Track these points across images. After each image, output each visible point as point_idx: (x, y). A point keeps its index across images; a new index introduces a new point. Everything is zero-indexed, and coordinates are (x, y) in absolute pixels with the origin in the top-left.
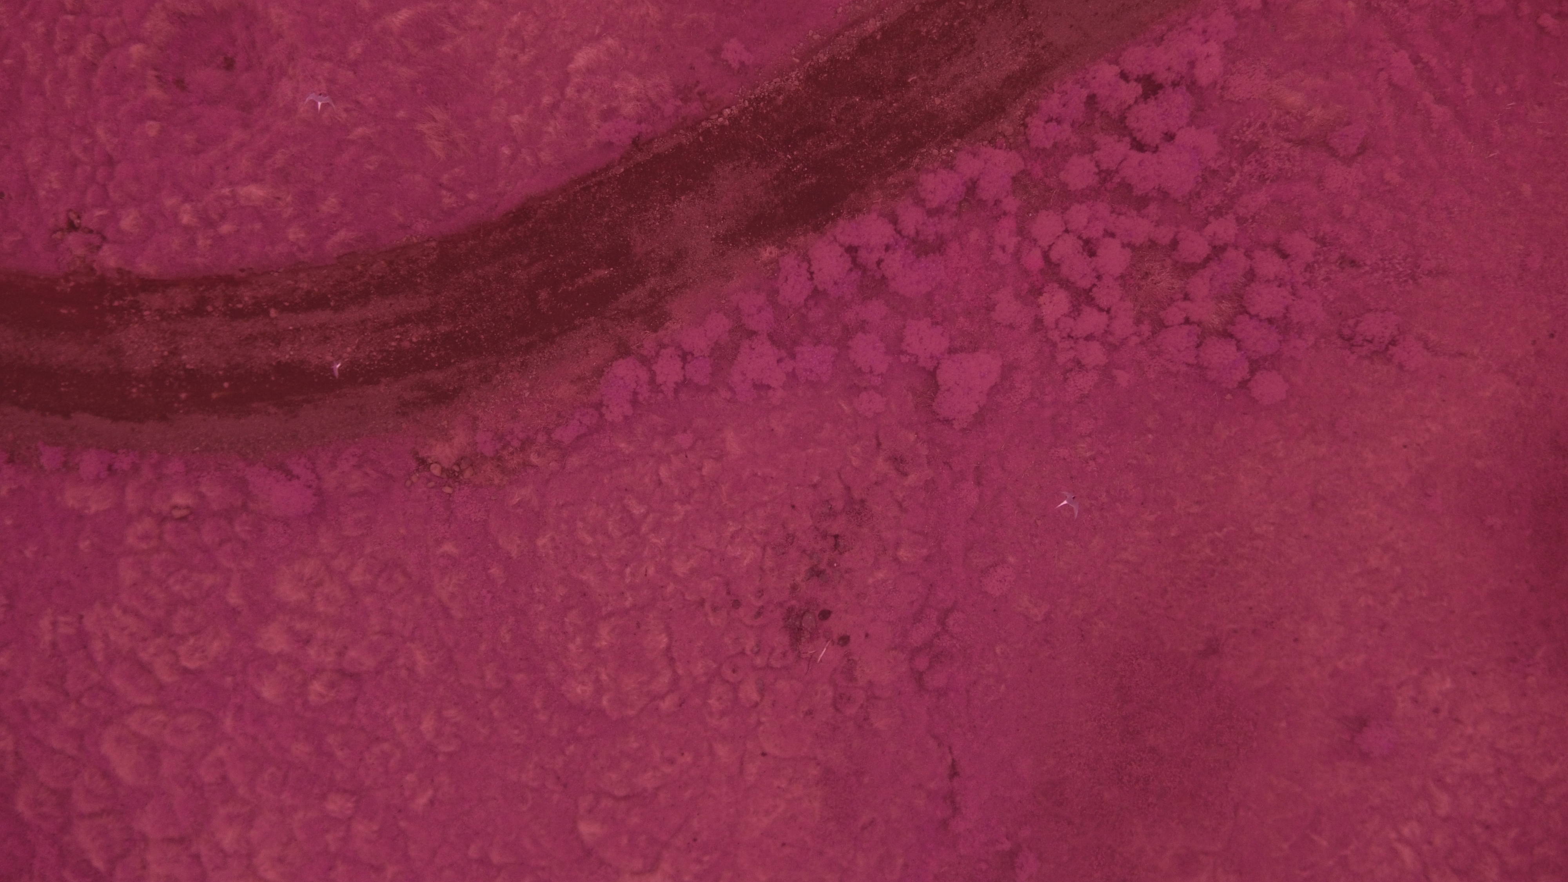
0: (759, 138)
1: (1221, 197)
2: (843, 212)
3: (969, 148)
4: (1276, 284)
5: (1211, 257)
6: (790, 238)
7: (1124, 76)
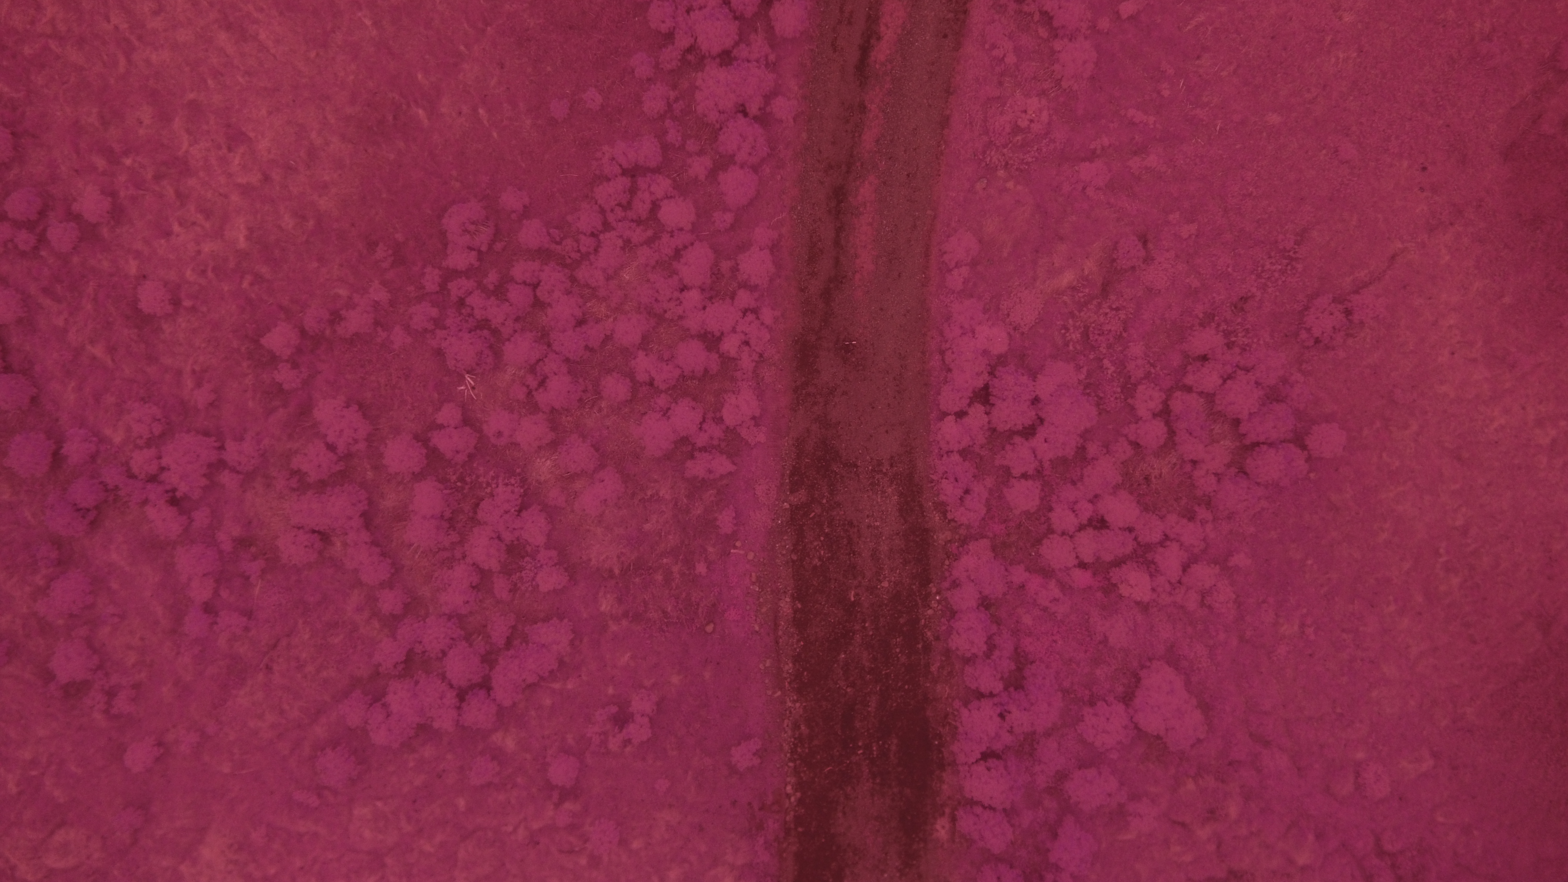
0: (829, 771)
1: (1115, 384)
2: (940, 731)
3: (946, 584)
4: (1229, 382)
5: (1167, 423)
6: (938, 799)
7: (961, 415)
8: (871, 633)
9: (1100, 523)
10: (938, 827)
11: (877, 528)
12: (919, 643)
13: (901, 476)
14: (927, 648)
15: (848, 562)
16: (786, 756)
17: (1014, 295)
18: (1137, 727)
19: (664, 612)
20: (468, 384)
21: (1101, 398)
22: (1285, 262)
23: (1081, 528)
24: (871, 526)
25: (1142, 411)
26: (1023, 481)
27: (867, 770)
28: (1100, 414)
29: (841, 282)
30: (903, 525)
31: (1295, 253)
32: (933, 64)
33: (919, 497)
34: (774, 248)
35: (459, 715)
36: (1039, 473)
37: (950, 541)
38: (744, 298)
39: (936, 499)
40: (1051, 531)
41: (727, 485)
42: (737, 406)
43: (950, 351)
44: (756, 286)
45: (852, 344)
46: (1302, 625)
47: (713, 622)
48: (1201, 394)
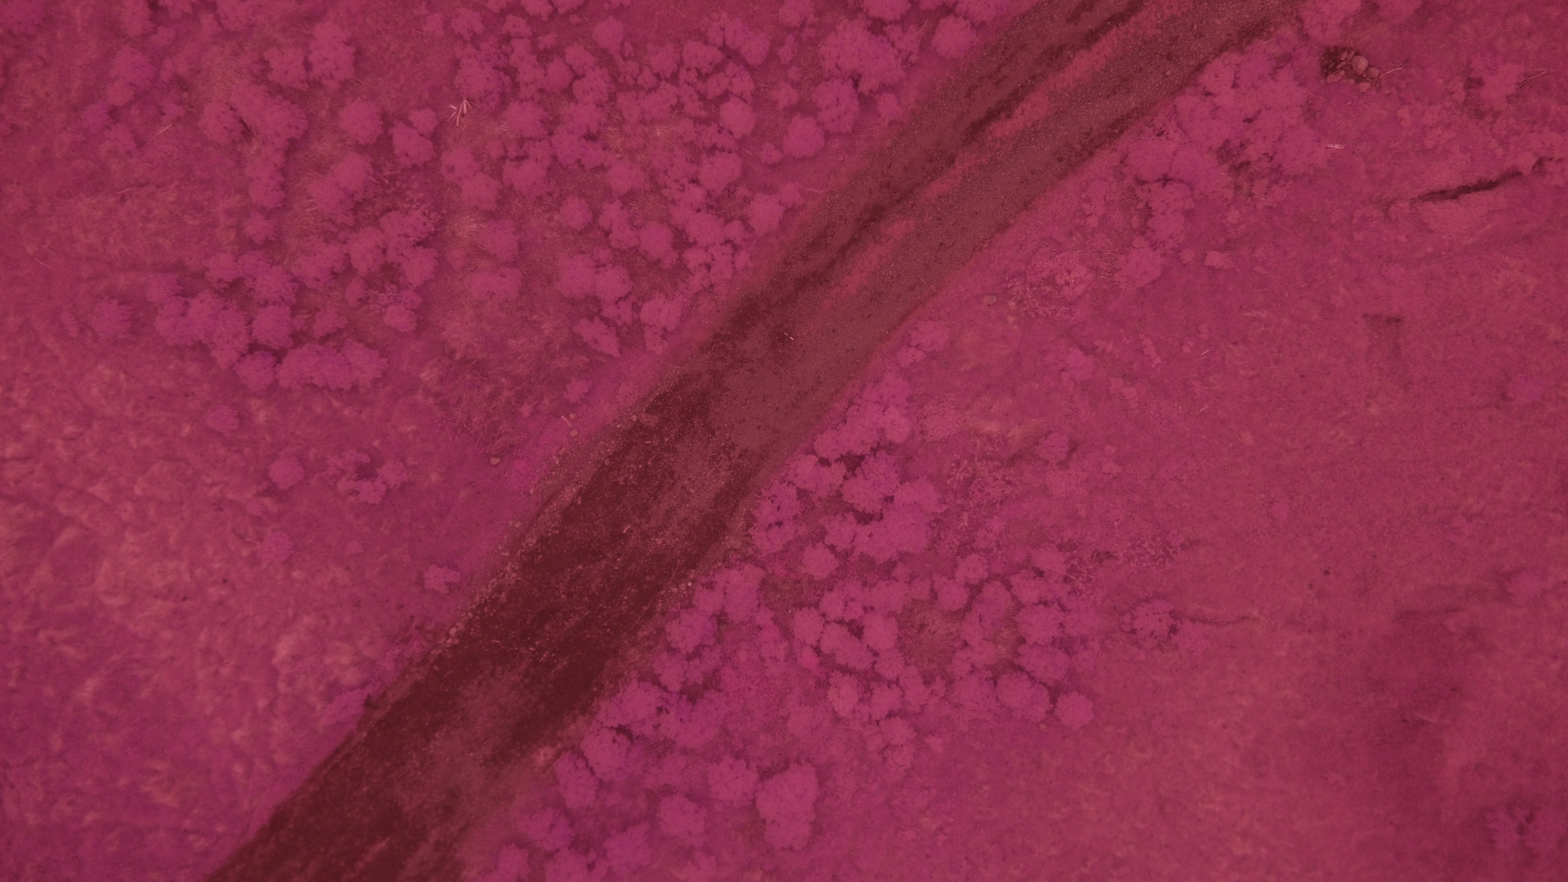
0: (495, 643)
1: (958, 537)
2: (605, 684)
3: (704, 580)
4: (1042, 606)
5: (972, 598)
6: (560, 731)
7: (824, 462)
8: (616, 568)
9: (856, 630)
10: (542, 752)
11: (689, 493)
12: (646, 605)
13: (740, 470)
14: (649, 615)
15: (645, 501)
16: (472, 604)
17: (942, 406)
18: (754, 801)
19: (469, 419)
20: (461, 109)
21: (940, 539)
22: (1161, 552)
23: (841, 622)
24: (686, 489)
25: (959, 575)
26: (827, 550)
27: (525, 667)
28: (930, 549)
29: (821, 283)
30: (711, 508)
31: (1174, 552)
32: (1033, 173)
33: (741, 498)
34: (791, 211)
35: (239, 361)
36: (846, 554)
37: (735, 550)
38: (735, 230)
39: (752, 509)
40: (816, 605)
41: (602, 364)
42: (660, 310)
43: (857, 407)
44: (753, 229)
45: (789, 338)
46: (941, 829)
47: (501, 458)
48: (1014, 598)
